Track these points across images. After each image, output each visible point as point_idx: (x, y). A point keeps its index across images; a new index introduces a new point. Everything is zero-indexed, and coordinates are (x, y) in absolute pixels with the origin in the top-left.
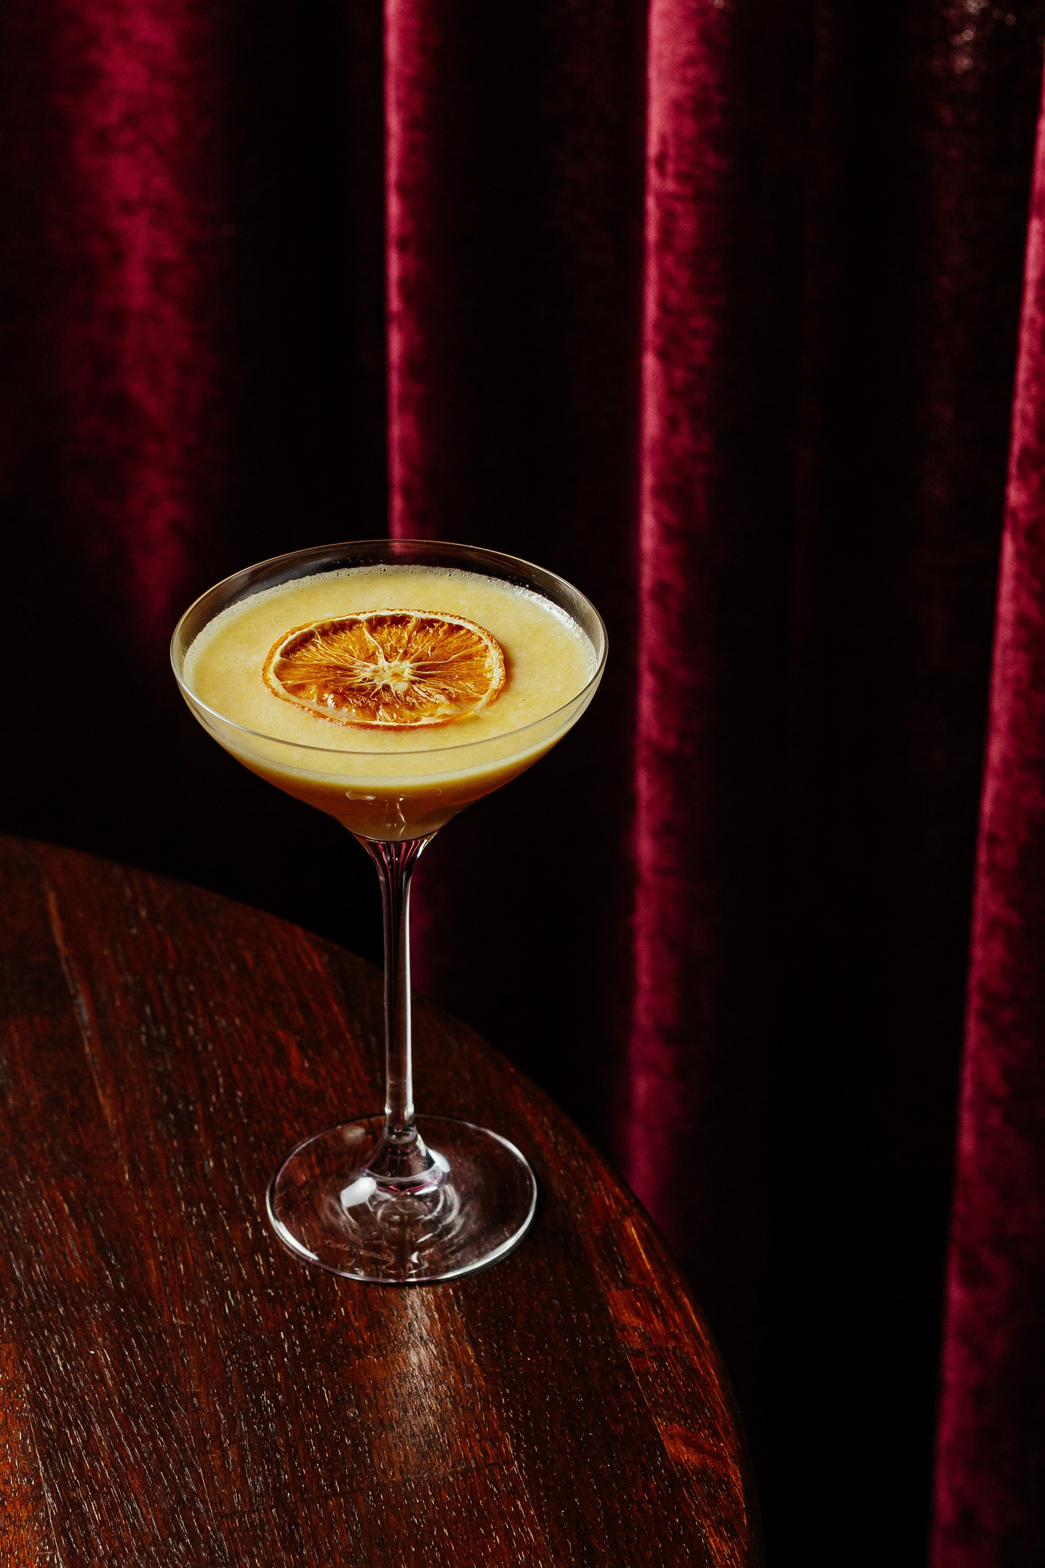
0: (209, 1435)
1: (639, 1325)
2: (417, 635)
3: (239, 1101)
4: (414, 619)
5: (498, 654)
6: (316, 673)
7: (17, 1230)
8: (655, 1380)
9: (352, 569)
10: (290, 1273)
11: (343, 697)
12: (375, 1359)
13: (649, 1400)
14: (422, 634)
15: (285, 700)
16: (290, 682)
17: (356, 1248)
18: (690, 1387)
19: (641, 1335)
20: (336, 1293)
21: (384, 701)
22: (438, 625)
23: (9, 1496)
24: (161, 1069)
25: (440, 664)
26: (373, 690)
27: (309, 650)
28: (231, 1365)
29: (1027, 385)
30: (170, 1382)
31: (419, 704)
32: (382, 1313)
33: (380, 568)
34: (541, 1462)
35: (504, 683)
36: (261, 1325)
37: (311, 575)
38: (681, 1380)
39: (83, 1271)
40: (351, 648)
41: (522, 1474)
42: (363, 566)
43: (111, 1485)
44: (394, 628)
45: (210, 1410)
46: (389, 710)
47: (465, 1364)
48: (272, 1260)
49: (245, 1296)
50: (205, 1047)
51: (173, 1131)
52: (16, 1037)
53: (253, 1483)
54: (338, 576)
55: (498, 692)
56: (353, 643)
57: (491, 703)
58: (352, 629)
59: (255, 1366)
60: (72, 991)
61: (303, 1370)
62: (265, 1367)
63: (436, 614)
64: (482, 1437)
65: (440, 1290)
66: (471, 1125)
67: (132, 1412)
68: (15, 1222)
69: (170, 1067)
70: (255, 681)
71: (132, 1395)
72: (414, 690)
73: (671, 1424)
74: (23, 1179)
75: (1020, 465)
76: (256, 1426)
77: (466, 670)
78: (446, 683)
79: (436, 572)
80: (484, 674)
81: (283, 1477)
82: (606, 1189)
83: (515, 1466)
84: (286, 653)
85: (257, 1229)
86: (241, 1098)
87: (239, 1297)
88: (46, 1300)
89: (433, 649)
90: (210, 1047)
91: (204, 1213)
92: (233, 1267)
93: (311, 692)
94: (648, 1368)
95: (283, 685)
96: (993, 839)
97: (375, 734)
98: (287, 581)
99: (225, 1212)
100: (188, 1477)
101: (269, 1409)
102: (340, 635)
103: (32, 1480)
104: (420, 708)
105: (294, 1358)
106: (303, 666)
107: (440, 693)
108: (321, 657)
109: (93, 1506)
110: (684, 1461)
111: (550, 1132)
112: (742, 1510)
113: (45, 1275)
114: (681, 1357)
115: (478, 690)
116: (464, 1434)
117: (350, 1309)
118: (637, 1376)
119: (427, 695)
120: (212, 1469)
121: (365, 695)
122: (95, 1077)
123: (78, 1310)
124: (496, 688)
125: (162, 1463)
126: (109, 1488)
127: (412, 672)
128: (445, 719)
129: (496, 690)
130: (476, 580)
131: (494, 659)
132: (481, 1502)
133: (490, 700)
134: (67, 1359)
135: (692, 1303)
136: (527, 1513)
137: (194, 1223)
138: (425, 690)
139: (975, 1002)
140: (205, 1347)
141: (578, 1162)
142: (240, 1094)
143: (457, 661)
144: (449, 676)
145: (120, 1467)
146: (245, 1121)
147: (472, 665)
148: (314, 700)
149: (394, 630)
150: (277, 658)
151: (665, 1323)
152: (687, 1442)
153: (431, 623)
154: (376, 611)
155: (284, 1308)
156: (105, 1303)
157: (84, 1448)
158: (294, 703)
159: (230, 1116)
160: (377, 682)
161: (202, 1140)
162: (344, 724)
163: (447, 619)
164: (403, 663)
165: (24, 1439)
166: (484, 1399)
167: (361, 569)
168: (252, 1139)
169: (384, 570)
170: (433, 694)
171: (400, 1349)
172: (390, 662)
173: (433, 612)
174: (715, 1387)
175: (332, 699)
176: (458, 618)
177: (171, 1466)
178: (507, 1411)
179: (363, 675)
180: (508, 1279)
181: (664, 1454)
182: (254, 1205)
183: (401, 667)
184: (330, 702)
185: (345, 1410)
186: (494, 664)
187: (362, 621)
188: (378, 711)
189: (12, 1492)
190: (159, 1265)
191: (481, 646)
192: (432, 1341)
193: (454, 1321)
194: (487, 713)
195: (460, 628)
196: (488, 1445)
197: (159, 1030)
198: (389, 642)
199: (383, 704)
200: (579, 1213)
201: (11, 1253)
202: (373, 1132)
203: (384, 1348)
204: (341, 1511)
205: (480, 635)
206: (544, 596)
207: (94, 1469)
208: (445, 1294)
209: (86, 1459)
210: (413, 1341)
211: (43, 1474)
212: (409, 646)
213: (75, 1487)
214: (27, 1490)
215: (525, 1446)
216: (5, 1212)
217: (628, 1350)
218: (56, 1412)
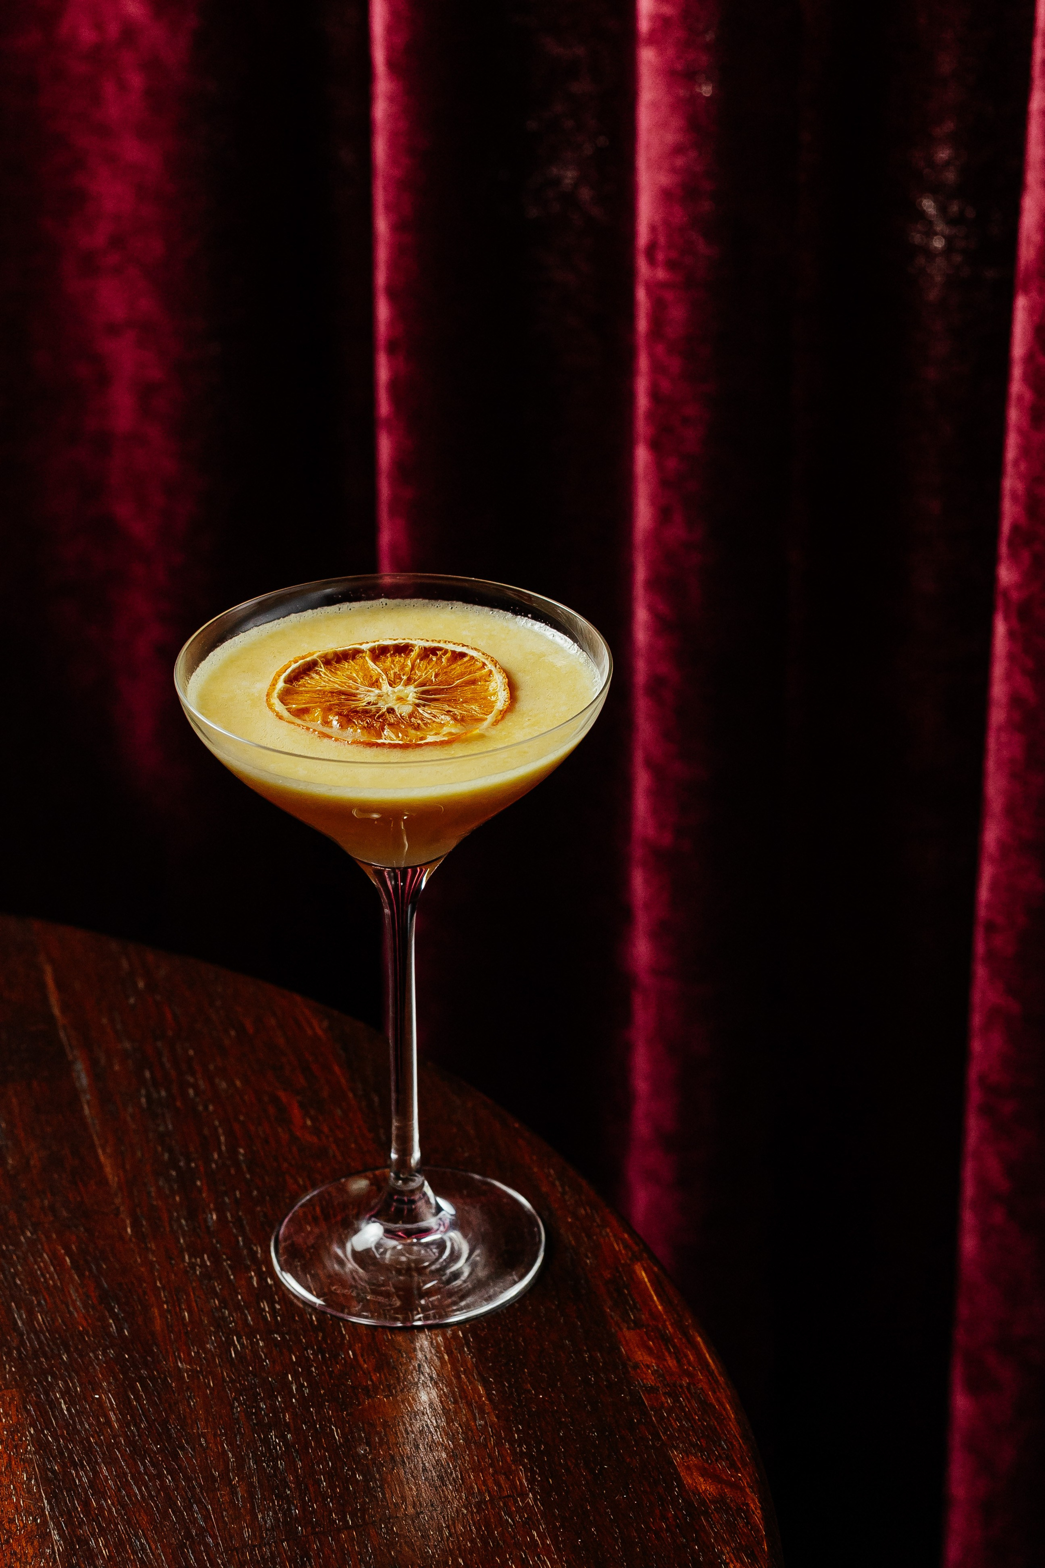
0: (217, 1473)
1: (652, 1362)
2: (420, 663)
3: (241, 1158)
4: (417, 648)
5: (502, 677)
6: (320, 698)
7: (19, 1282)
8: (669, 1414)
9: (354, 603)
10: (297, 1318)
11: (348, 717)
12: (385, 1399)
13: (665, 1433)
14: (425, 661)
15: (289, 722)
16: (294, 706)
17: (363, 1293)
18: (706, 1421)
19: (654, 1372)
20: (343, 1337)
21: (389, 722)
22: (441, 652)
23: (15, 1534)
24: (162, 1129)
25: (444, 689)
26: (378, 713)
27: (312, 678)
28: (239, 1406)
29: (1016, 463)
30: (177, 1423)
31: (424, 725)
32: (391, 1355)
33: (382, 602)
34: (556, 1494)
35: (509, 704)
36: (268, 1368)
37: (312, 608)
38: (696, 1414)
39: (86, 1320)
40: (355, 675)
41: (537, 1505)
42: (365, 600)
43: (118, 1522)
44: (397, 657)
45: (218, 1449)
46: (394, 730)
47: (476, 1402)
48: (278, 1307)
49: (252, 1341)
50: (206, 1108)
51: (175, 1187)
52: (14, 1100)
53: (263, 1518)
54: (339, 610)
55: (503, 712)
56: (357, 672)
57: (496, 722)
58: (355, 659)
59: (263, 1407)
60: (70, 1057)
61: (312, 1409)
62: (273, 1408)
63: (439, 642)
64: (495, 1472)
65: (449, 1333)
66: (477, 1177)
67: (137, 1452)
68: (16, 1274)
69: (170, 1127)
70: (259, 706)
71: (139, 1436)
72: (419, 712)
73: (688, 1457)
74: (24, 1234)
75: (1011, 544)
76: (265, 1463)
77: (471, 694)
78: (450, 706)
79: (437, 605)
80: (489, 698)
81: (293, 1511)
82: (615, 1236)
83: (530, 1498)
84: (290, 680)
85: (262, 1278)
86: (243, 1155)
87: (245, 1342)
88: (48, 1348)
89: (436, 675)
90: (211, 1108)
91: (208, 1264)
92: (239, 1314)
93: (316, 715)
94: (662, 1403)
95: (287, 709)
96: (991, 927)
97: (381, 752)
98: (289, 614)
99: (229, 1262)
100: (197, 1514)
101: (278, 1447)
102: (343, 665)
103: (38, 1518)
104: (425, 728)
105: (302, 1399)
106: (307, 692)
107: (445, 714)
108: (324, 683)
109: (100, 1542)
110: (701, 1492)
111: (557, 1183)
112: (761, 1536)
113: (47, 1324)
114: (695, 1393)
115: (483, 712)
116: (477, 1469)
117: (358, 1352)
118: (651, 1411)
119: (432, 716)
120: (221, 1506)
121: (370, 717)
122: (95, 1138)
123: (81, 1356)
124: (501, 709)
125: (170, 1501)
126: (116, 1525)
127: (417, 696)
128: (451, 737)
129: (501, 711)
130: (478, 612)
131: (499, 683)
132: (496, 1532)
133: (496, 720)
134: (71, 1404)
135: (704, 1342)
136: (543, 1543)
137: (198, 1273)
138: (429, 712)
139: (975, 1096)
140: (212, 1389)
141: (585, 1210)
142: (242, 1151)
143: (461, 686)
144: (453, 699)
145: (127, 1504)
146: (248, 1176)
147: (476, 689)
148: (319, 722)
149: (397, 659)
150: (281, 684)
151: (678, 1361)
152: (704, 1473)
153: (434, 651)
154: (378, 641)
155: (291, 1352)
156: (109, 1350)
157: (90, 1487)
158: (299, 725)
159: (233, 1171)
160: (381, 705)
161: (204, 1195)
162: (350, 743)
163: (450, 647)
164: (407, 688)
165: (29, 1479)
166: (497, 1434)
167: (362, 603)
168: (255, 1193)
169: (386, 604)
170: (438, 716)
171: (410, 1389)
172: (394, 687)
173: (436, 640)
174: (731, 1421)
175: (337, 720)
176: (461, 645)
177: (179, 1503)
178: (520, 1446)
179: (368, 699)
180: (518, 1322)
181: (681, 1485)
182: (259, 1255)
183: (406, 691)
184: (335, 723)
185: (355, 1448)
186: (499, 688)
187: (365, 650)
188: (383, 731)
189: (17, 1530)
190: (163, 1314)
191: (484, 671)
192: (443, 1380)
193: (464, 1362)
194: (493, 732)
195: (463, 655)
196: (502, 1479)
197: (159, 1092)
198: (393, 669)
199: (388, 724)
200: (588, 1258)
201: (13, 1304)
202: (378, 1183)
203: (394, 1388)
204: (354, 1544)
205: (484, 660)
206: (547, 624)
207: (100, 1507)
208: (455, 1335)
209: (93, 1498)
210: (423, 1381)
211: (49, 1512)
212: (412, 673)
213: (81, 1523)
214: (32, 1528)
215: (539, 1479)
216: (6, 1265)
217: (641, 1387)
218: (61, 1453)
